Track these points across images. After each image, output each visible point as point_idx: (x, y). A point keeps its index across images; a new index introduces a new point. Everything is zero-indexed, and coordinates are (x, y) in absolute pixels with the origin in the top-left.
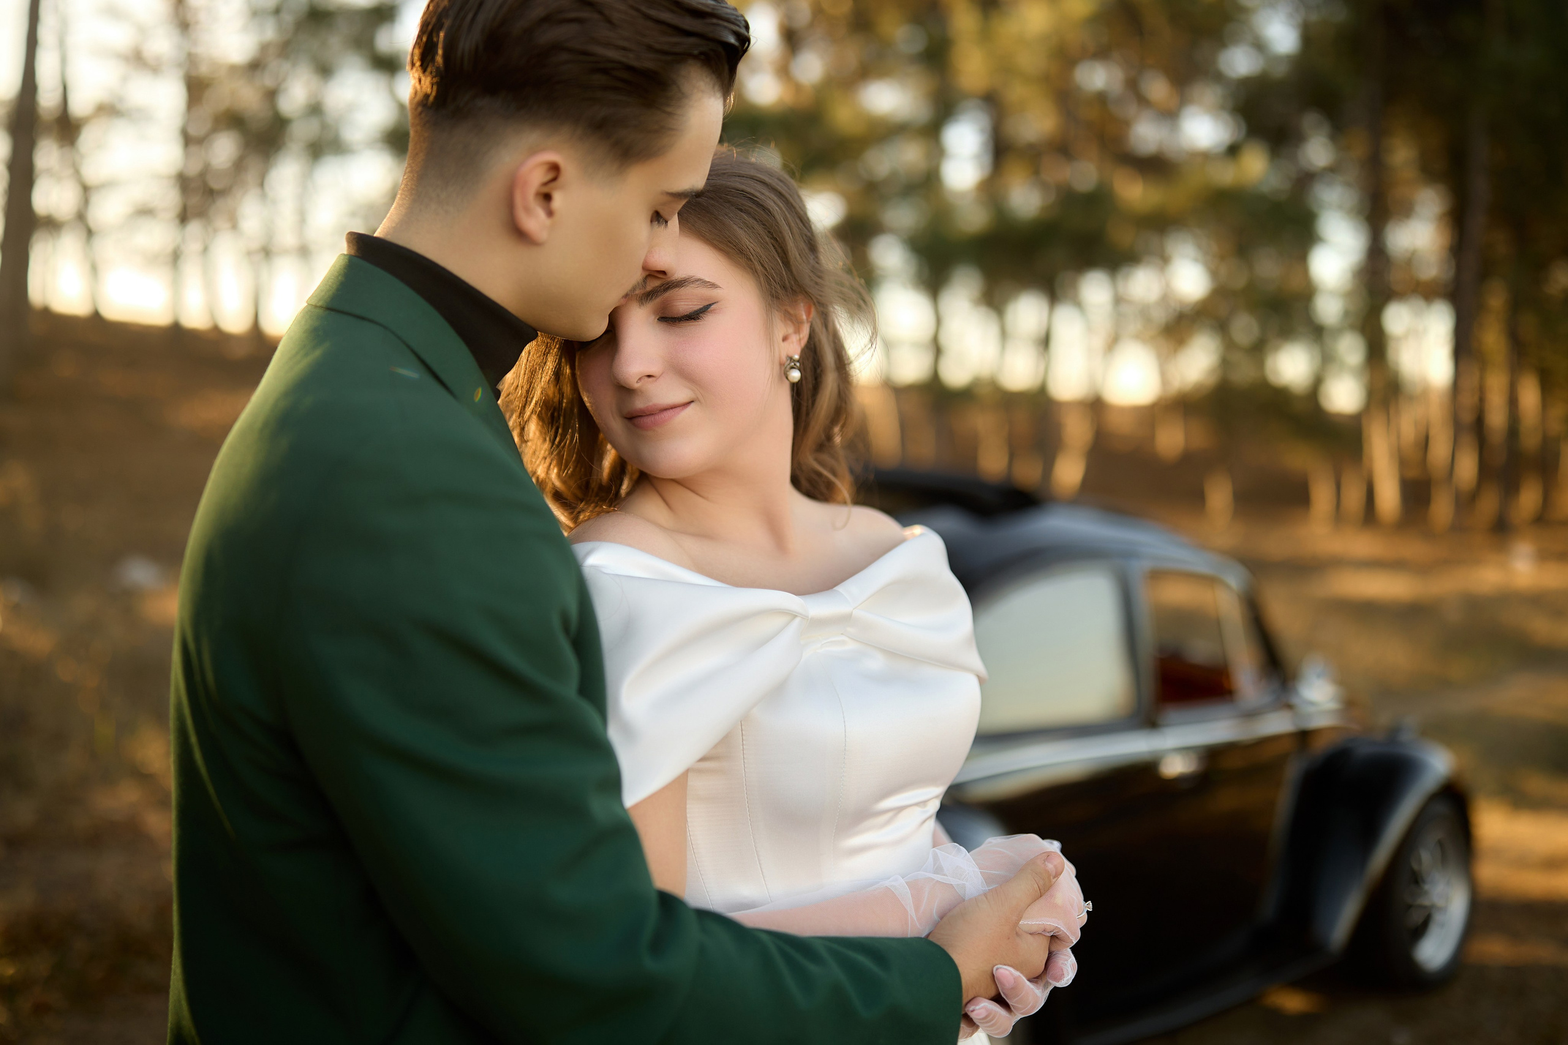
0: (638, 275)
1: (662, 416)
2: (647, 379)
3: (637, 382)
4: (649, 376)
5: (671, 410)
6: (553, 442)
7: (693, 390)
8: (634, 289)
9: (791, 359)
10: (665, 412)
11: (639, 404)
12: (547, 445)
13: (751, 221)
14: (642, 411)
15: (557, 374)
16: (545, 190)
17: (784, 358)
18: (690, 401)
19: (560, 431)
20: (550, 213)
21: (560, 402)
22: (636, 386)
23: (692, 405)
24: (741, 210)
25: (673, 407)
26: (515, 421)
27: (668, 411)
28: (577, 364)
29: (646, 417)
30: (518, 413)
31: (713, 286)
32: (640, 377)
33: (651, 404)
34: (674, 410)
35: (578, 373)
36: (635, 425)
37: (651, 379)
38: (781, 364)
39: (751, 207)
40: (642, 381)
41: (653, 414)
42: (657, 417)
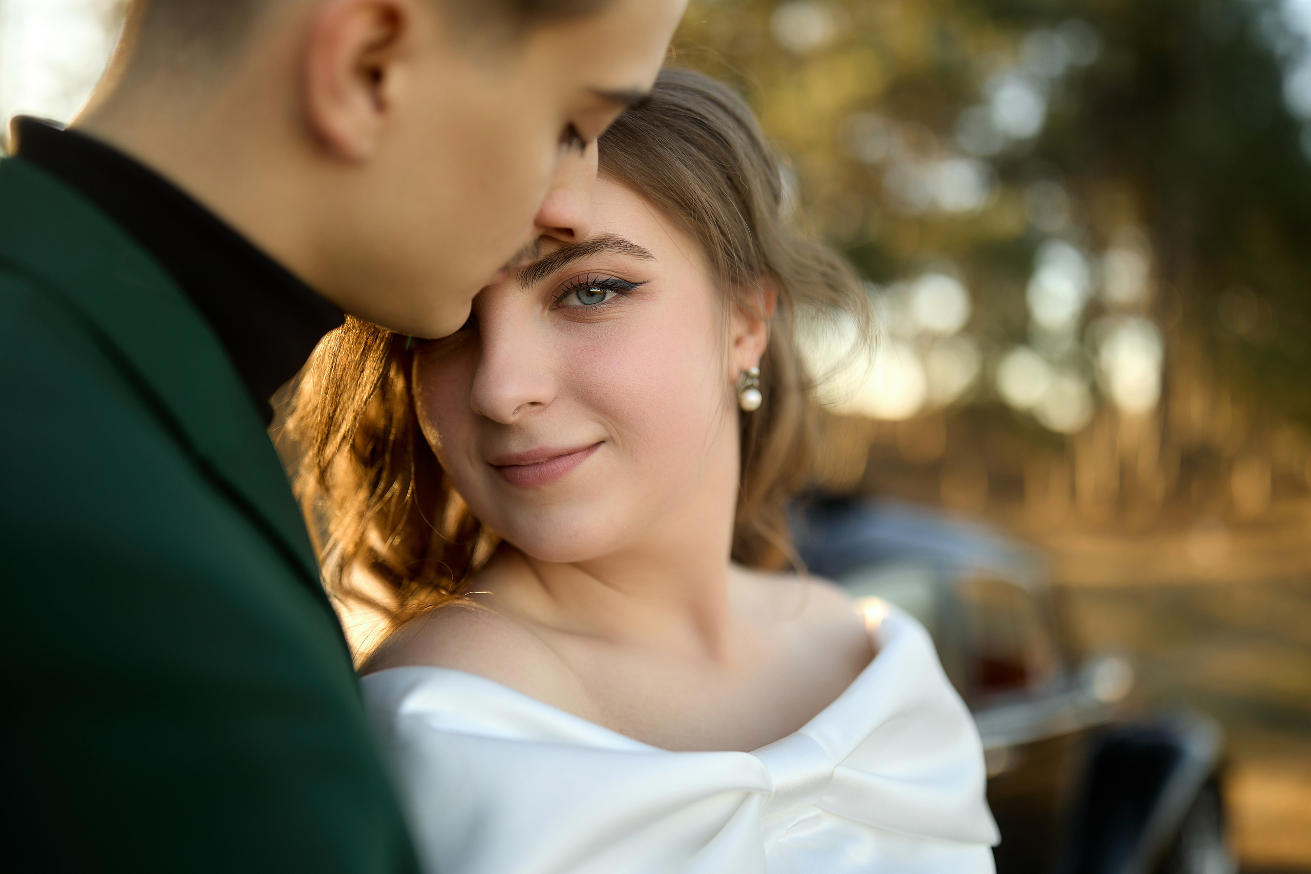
0: (526, 235)
1: (554, 467)
2: (529, 408)
3: (514, 413)
4: (534, 404)
5: (568, 457)
6: (372, 492)
7: (604, 425)
8: (519, 256)
9: (747, 374)
10: (557, 460)
11: (515, 447)
12: (363, 495)
13: (702, 157)
14: (520, 457)
15: (383, 386)
16: (374, 59)
17: (735, 371)
18: (598, 441)
19: (385, 475)
20: (380, 105)
21: (387, 430)
22: (512, 419)
23: (602, 448)
24: (686, 139)
25: (571, 453)
26: (312, 459)
27: (563, 459)
28: (415, 371)
29: (527, 468)
30: (316, 448)
31: (642, 253)
32: (518, 405)
33: (536, 447)
34: (572, 456)
35: (416, 389)
36: (505, 478)
37: (535, 408)
38: (733, 382)
39: (700, 136)
40: (522, 411)
41: (537, 464)
42: (544, 469)
